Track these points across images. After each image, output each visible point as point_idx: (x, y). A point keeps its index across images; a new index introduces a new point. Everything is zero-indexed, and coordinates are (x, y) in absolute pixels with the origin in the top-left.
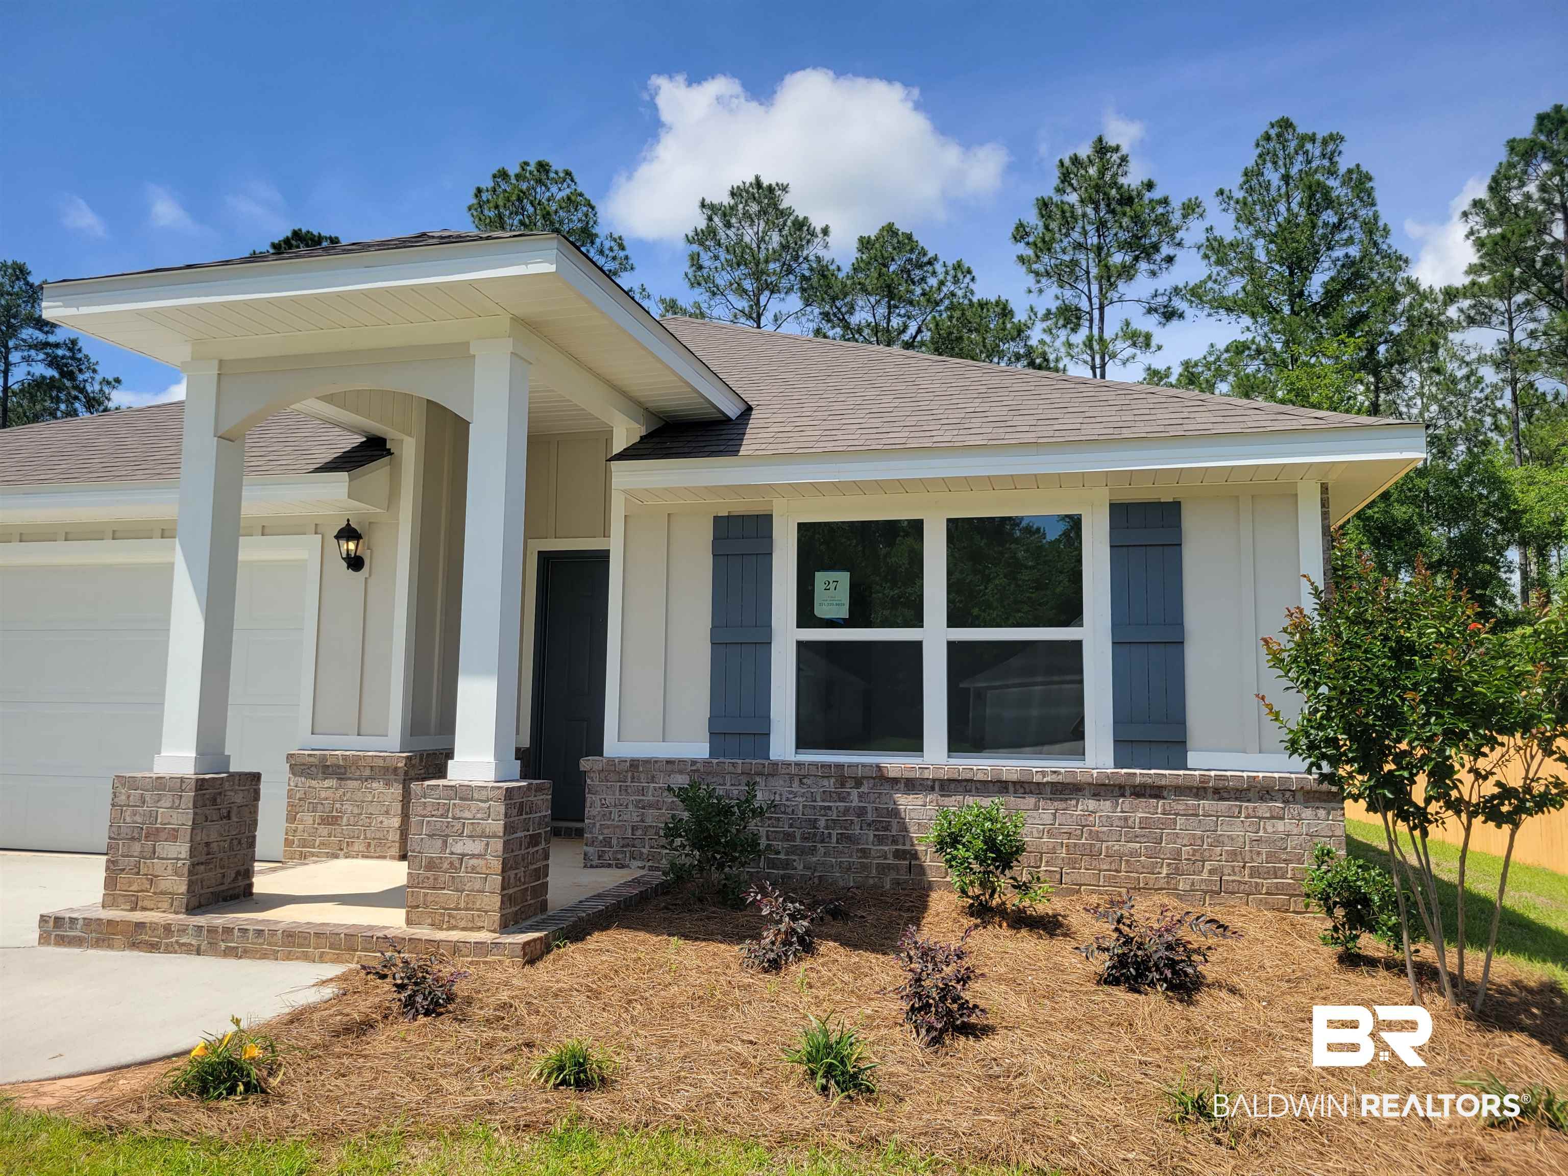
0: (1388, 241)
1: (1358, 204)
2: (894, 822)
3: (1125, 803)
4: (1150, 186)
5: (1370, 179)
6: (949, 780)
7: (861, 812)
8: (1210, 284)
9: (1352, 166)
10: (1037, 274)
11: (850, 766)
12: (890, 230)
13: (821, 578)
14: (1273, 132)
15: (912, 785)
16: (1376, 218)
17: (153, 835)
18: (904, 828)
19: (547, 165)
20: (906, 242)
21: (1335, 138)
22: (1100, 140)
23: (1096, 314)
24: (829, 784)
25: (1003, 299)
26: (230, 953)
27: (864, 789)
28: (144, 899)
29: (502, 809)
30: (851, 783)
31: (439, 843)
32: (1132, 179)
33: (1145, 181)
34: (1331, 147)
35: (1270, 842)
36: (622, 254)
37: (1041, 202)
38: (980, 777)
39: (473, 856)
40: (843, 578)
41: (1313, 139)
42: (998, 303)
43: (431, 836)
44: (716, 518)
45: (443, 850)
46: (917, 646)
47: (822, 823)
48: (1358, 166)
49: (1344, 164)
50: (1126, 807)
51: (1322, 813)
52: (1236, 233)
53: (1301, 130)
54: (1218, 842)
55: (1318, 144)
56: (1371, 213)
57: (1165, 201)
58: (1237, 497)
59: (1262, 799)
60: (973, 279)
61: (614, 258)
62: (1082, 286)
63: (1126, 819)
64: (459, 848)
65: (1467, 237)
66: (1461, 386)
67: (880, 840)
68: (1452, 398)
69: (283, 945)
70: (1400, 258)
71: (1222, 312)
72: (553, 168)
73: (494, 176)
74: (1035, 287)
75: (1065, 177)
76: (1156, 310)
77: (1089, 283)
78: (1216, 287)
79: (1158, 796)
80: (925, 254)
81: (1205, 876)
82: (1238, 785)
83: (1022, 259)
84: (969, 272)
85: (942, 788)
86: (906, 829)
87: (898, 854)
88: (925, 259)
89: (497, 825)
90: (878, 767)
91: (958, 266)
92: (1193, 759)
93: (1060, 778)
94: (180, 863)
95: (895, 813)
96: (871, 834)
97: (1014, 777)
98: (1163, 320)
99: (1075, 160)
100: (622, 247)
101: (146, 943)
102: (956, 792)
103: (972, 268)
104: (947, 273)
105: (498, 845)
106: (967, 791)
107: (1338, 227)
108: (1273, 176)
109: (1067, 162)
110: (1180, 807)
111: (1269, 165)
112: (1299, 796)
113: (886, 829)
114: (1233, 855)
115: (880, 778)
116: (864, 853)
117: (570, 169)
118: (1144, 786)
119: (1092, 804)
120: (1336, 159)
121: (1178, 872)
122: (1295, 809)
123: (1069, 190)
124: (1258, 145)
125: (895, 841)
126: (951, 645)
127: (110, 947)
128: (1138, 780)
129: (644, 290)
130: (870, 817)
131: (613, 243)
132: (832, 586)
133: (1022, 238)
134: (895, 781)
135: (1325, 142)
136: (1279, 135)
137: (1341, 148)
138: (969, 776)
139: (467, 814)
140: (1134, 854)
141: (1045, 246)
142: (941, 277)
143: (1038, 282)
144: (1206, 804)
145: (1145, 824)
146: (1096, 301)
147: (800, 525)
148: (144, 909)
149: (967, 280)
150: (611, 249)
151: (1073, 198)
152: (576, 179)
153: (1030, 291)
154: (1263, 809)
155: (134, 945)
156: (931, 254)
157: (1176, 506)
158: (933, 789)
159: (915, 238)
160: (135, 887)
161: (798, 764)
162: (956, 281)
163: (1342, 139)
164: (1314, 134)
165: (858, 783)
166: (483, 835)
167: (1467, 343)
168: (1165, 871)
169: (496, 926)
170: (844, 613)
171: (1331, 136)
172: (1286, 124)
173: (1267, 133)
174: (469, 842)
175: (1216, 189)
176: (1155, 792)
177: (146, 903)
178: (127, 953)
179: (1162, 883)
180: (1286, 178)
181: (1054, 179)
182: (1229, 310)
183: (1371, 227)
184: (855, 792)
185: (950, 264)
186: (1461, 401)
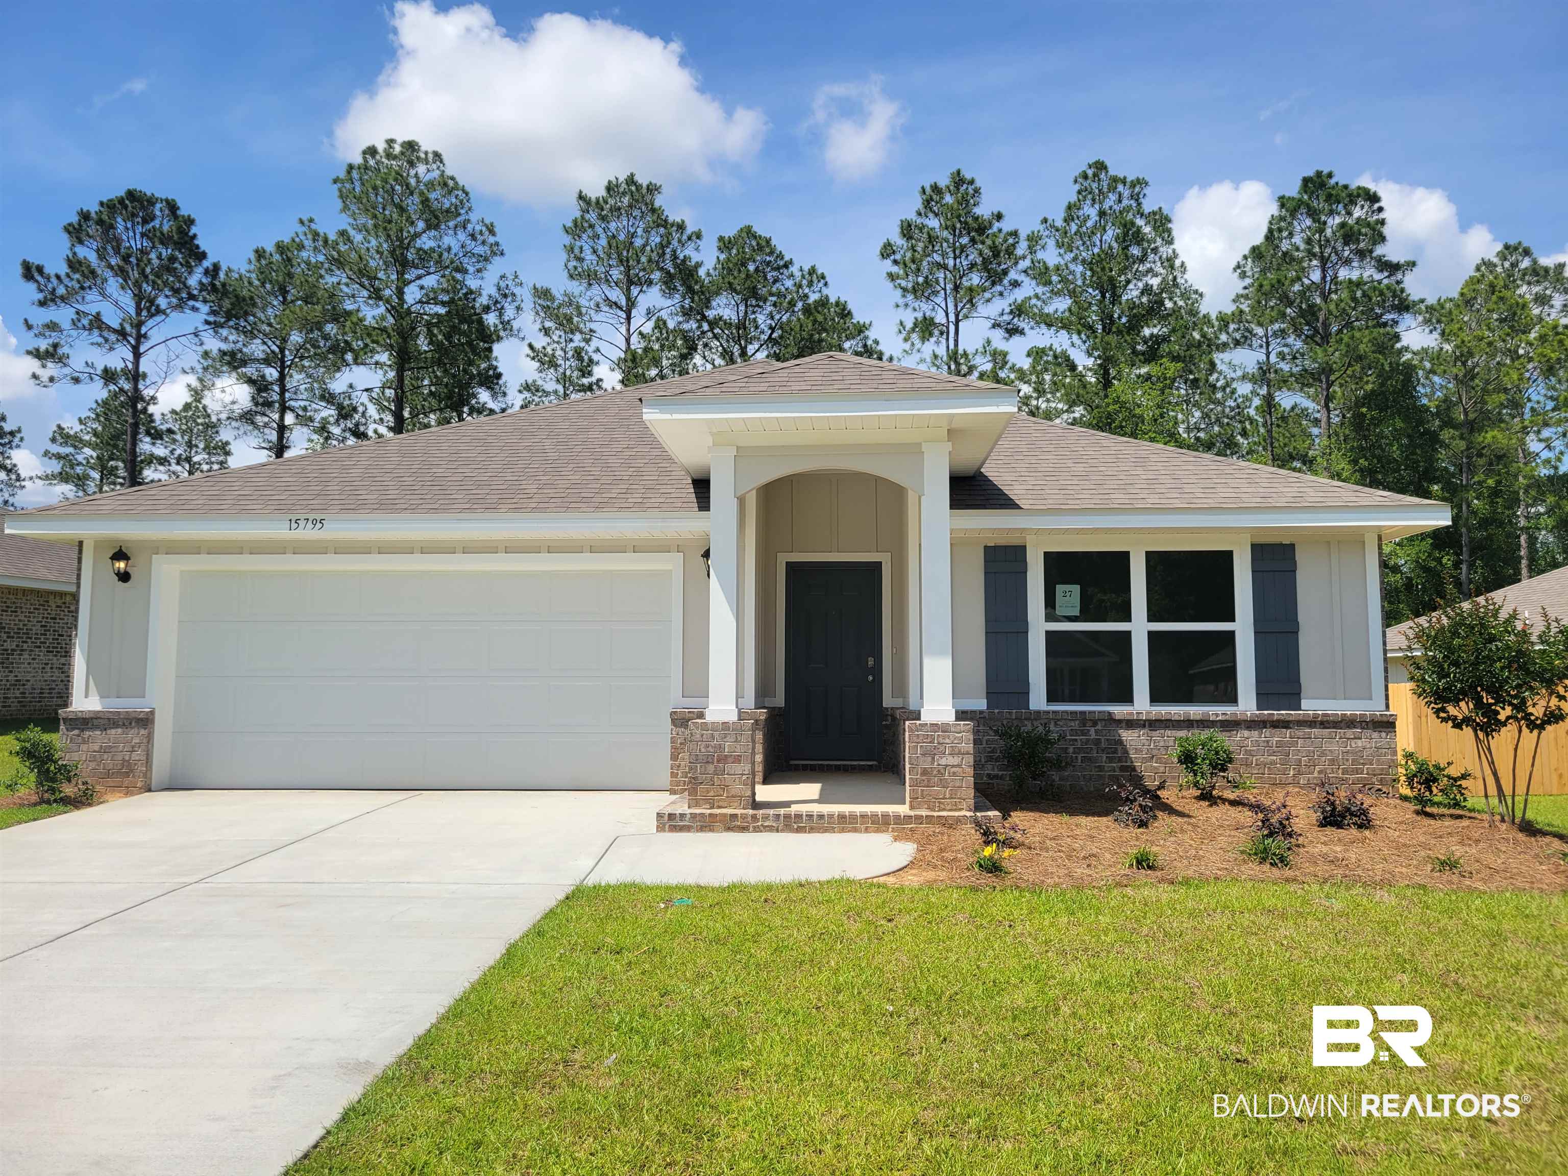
0: (1185, 276)
1: (1159, 240)
2: (1120, 748)
3: (1267, 732)
4: (999, 217)
5: (1170, 221)
6: (1156, 720)
7: (1097, 742)
8: (1034, 301)
9: (1156, 208)
10: (905, 290)
11: (1090, 712)
12: (748, 231)
13: (1060, 589)
14: (1090, 173)
15: (1131, 724)
16: (1176, 255)
17: (723, 759)
18: (1126, 752)
19: (417, 144)
20: (764, 245)
21: (1140, 182)
22: (959, 172)
23: (952, 328)
24: (1075, 725)
25: (842, 300)
26: (800, 830)
27: (1099, 727)
28: (719, 801)
29: (971, 737)
30: (1089, 723)
31: (930, 759)
32: (983, 210)
33: (996, 213)
34: (1137, 189)
35: (1354, 753)
36: (492, 240)
37: (905, 225)
38: (1176, 718)
39: (953, 766)
40: (1076, 589)
41: (1124, 182)
42: (837, 304)
43: (923, 755)
44: (986, 547)
45: (933, 763)
46: (1128, 634)
47: (1071, 750)
48: (1160, 209)
49: (1148, 206)
50: (1268, 734)
51: (1383, 735)
52: (1060, 259)
53: (1112, 172)
54: (1323, 754)
55: (1128, 186)
56: (1170, 251)
57: (1015, 234)
58: (1328, 543)
59: (1349, 727)
60: (826, 284)
61: (484, 243)
62: (939, 300)
63: (1268, 742)
64: (943, 762)
65: (1235, 270)
66: (1219, 395)
67: (1111, 760)
68: (1212, 406)
69: (839, 823)
70: (1196, 292)
71: (1043, 326)
72: (423, 148)
73: (364, 153)
74: (901, 301)
75: (927, 203)
76: (999, 325)
77: (946, 299)
78: (1039, 303)
79: (1287, 727)
80: (782, 258)
81: (1316, 774)
82: (1336, 719)
83: (892, 277)
84: (823, 277)
85: (1150, 726)
86: (1127, 753)
87: (1123, 769)
88: (781, 263)
89: (970, 747)
90: (1109, 713)
91: (812, 271)
92: (1304, 704)
93: (1227, 718)
94: (744, 777)
95: (1120, 742)
96: (1104, 756)
97: (1198, 718)
98: (1007, 335)
99: (936, 188)
100: (492, 232)
101: (739, 827)
102: (1160, 728)
103: (826, 274)
104: (803, 277)
105: (971, 759)
106: (1167, 727)
107: (1142, 260)
108: (1092, 212)
109: (928, 190)
110: (1300, 733)
111: (1088, 202)
112: (1370, 725)
113: (1115, 752)
114: (1332, 762)
115: (1111, 721)
116: (1101, 768)
117: (440, 151)
118: (1278, 721)
119: (1246, 733)
120: (1142, 200)
121: (1299, 773)
122: (1368, 732)
123: (931, 215)
124: (1076, 181)
125: (1120, 760)
126: (1150, 633)
127: (712, 830)
128: (1275, 718)
129: (516, 277)
130: (1103, 745)
131: (484, 229)
132: (1068, 594)
133: (888, 256)
134: (1120, 721)
135: (1133, 185)
136: (1095, 175)
137: (1145, 191)
138: (1168, 717)
139: (947, 741)
140: (1273, 763)
141: (911, 265)
142: (798, 279)
143: (904, 296)
144: (1316, 731)
145: (1279, 744)
146: (952, 318)
147: (1045, 553)
148: (719, 807)
149: (821, 285)
150: (481, 233)
151: (933, 223)
152: (445, 161)
153: (898, 306)
154: (1350, 733)
155: (729, 829)
156: (787, 258)
157: (1292, 547)
158: (1144, 726)
159: (773, 242)
160: (712, 794)
161: (1048, 712)
162: (810, 284)
163: (1147, 184)
164: (1125, 178)
165: (1095, 723)
166: (960, 753)
167: (1234, 362)
168: (1292, 773)
169: (972, 807)
170: (1076, 612)
171: (1138, 179)
172: (1100, 166)
173: (1085, 172)
174: (950, 758)
175: (1041, 218)
176: (1284, 724)
177: (721, 804)
178: (725, 834)
179: (1290, 780)
180: (1102, 214)
181: (917, 203)
182: (1049, 325)
183: (1170, 263)
184: (1093, 729)
185: (806, 268)
186: (1219, 408)
